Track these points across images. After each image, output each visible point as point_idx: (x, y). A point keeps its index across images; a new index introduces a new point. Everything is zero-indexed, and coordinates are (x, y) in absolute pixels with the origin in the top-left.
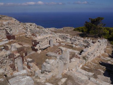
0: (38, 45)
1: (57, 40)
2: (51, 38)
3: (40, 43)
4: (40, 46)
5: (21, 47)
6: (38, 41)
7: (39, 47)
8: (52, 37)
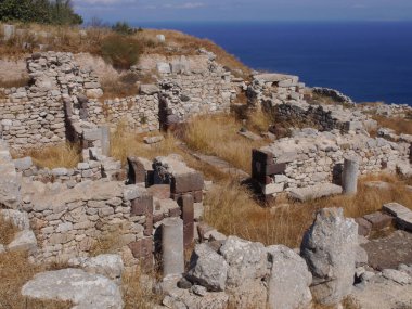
0: (279, 177)
1: (384, 165)
2: (351, 155)
3: (289, 169)
4: (286, 186)
5: (190, 176)
6: (279, 161)
7: (280, 188)
8: (357, 150)
